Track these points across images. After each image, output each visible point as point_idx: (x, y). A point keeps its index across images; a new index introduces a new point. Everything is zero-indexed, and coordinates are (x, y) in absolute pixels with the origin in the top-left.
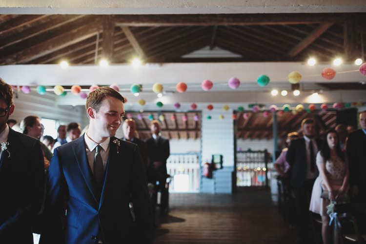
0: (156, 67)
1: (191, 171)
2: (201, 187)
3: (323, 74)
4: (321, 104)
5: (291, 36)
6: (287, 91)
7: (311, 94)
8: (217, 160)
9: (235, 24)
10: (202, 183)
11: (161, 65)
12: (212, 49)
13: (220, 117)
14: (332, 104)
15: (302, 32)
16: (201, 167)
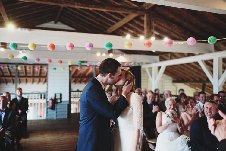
0: (26, 31)
1: (36, 104)
2: (47, 116)
3: (144, 44)
4: (125, 63)
5: (109, 20)
6: (105, 53)
7: (119, 56)
8: (58, 97)
9: (82, 7)
10: (47, 112)
11: (30, 30)
12: (55, 23)
13: (62, 68)
14: (131, 63)
15: (117, 18)
16: (47, 102)
